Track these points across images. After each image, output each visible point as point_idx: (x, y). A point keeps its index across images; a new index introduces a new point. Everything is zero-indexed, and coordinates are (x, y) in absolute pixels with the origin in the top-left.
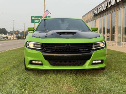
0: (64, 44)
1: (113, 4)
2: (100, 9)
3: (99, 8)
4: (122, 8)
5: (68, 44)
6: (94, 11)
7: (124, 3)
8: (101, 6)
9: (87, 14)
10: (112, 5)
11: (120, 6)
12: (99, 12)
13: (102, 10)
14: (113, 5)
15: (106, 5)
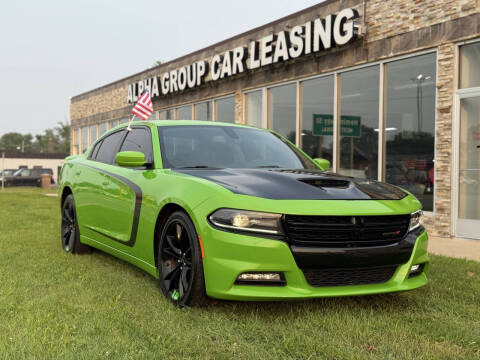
0: (347, 219)
1: (235, 72)
2: (173, 81)
3: (166, 75)
4: (264, 90)
5: (358, 218)
6: (140, 83)
7: (273, 73)
8: (174, 72)
9: (96, 91)
10: (226, 74)
11: (254, 82)
12: (165, 91)
13: (182, 87)
14: (233, 75)
15: (201, 73)
